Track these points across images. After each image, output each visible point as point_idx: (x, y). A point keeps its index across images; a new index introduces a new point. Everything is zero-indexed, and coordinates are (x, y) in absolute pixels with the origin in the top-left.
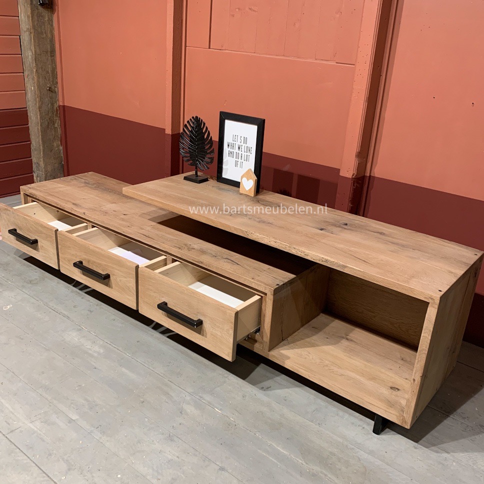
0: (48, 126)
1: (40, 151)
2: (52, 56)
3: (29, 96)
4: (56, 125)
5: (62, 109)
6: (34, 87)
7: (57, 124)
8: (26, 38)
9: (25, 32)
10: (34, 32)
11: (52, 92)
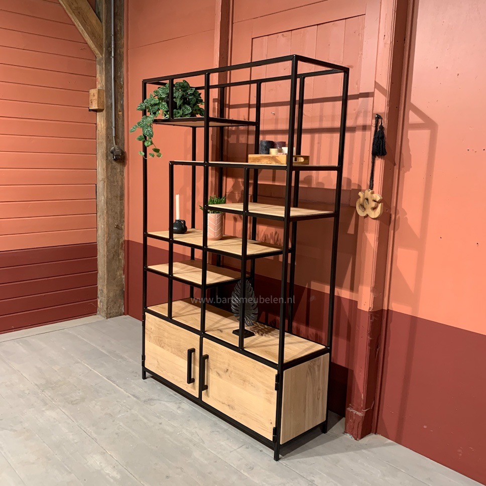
0: (113, 258)
1: (105, 279)
2: (121, 200)
3: (100, 232)
4: (120, 257)
5: (126, 243)
6: (104, 225)
7: (122, 256)
8: (101, 186)
9: (100, 181)
10: (108, 181)
11: (119, 229)
